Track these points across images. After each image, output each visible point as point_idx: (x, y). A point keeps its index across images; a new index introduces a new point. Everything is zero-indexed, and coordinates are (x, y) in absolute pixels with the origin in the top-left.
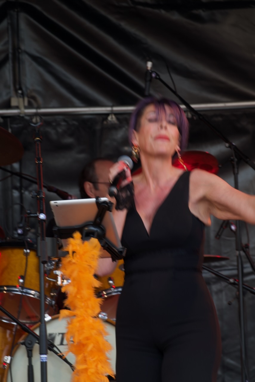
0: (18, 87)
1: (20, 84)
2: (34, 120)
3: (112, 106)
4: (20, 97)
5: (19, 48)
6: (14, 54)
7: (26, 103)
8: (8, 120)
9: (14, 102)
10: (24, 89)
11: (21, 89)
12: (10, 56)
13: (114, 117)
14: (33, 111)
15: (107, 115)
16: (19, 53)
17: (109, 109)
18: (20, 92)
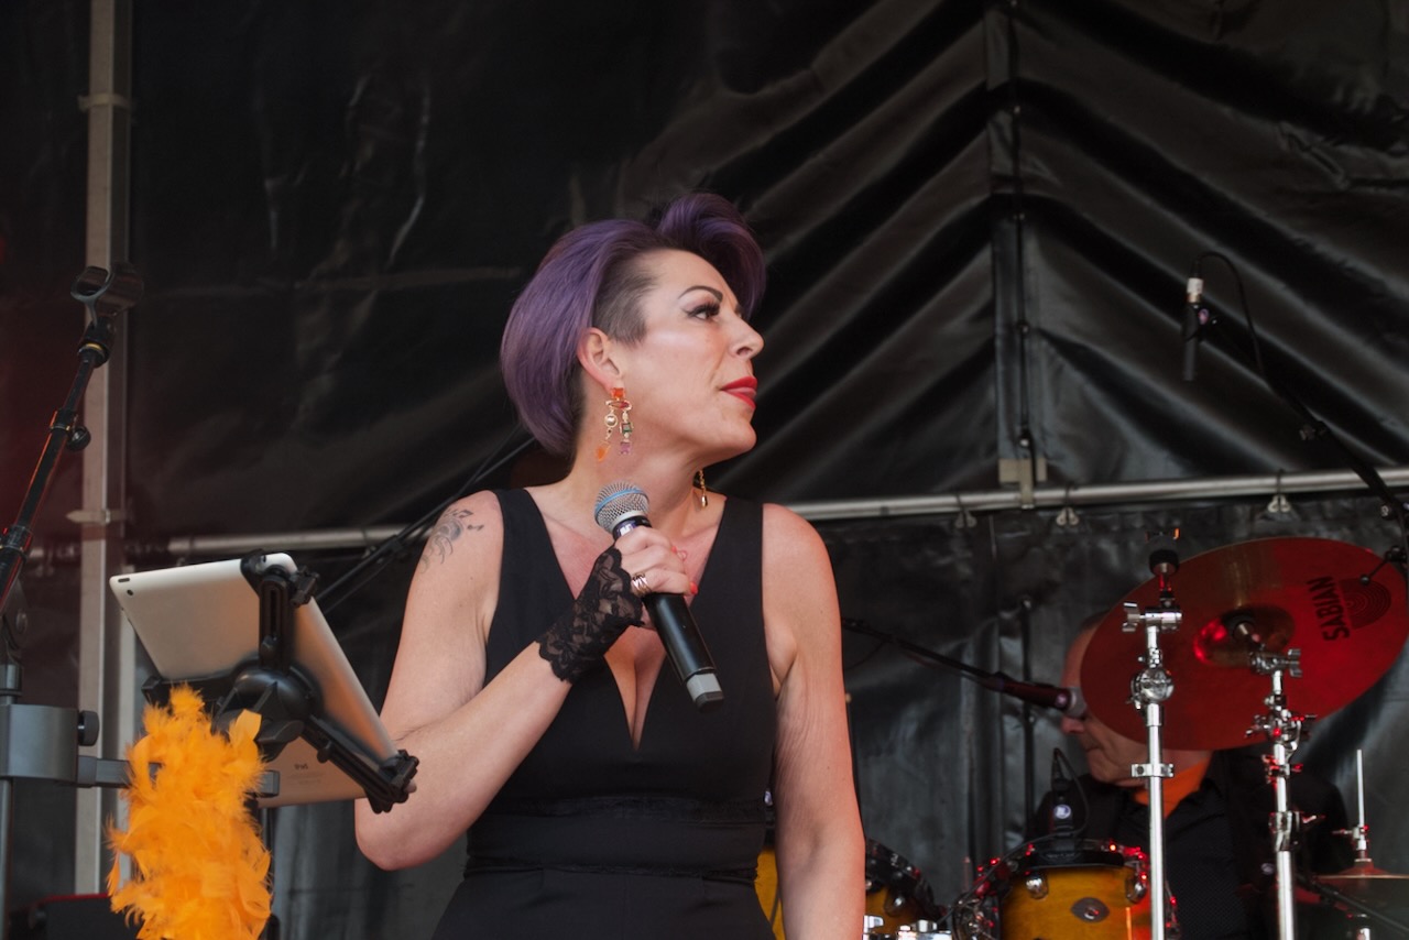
0: (1018, 430)
1: (1025, 421)
2: (1061, 519)
3: (1280, 474)
4: (1025, 457)
5: (1023, 322)
6: (1009, 341)
7: (1042, 476)
8: (991, 518)
9: (1007, 472)
10: (1036, 435)
11: (1026, 434)
12: (999, 343)
13: (1283, 502)
14: (1059, 493)
15: (1267, 498)
16: (1023, 336)
17: (1271, 481)
18: (1025, 443)
